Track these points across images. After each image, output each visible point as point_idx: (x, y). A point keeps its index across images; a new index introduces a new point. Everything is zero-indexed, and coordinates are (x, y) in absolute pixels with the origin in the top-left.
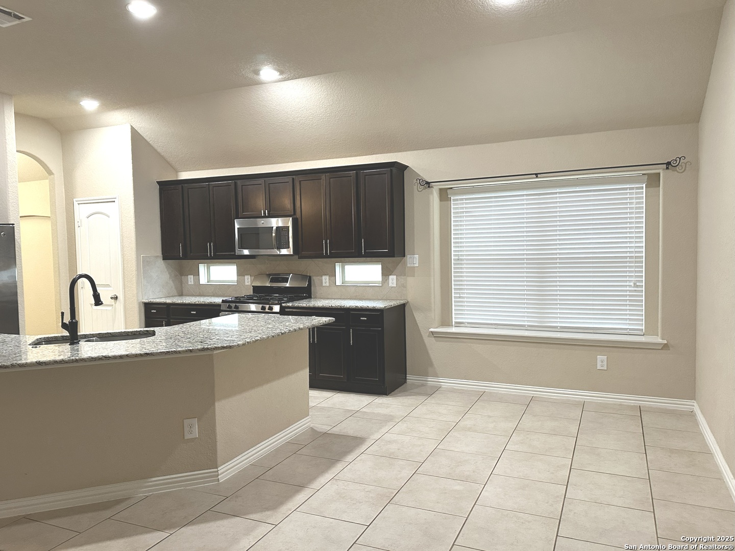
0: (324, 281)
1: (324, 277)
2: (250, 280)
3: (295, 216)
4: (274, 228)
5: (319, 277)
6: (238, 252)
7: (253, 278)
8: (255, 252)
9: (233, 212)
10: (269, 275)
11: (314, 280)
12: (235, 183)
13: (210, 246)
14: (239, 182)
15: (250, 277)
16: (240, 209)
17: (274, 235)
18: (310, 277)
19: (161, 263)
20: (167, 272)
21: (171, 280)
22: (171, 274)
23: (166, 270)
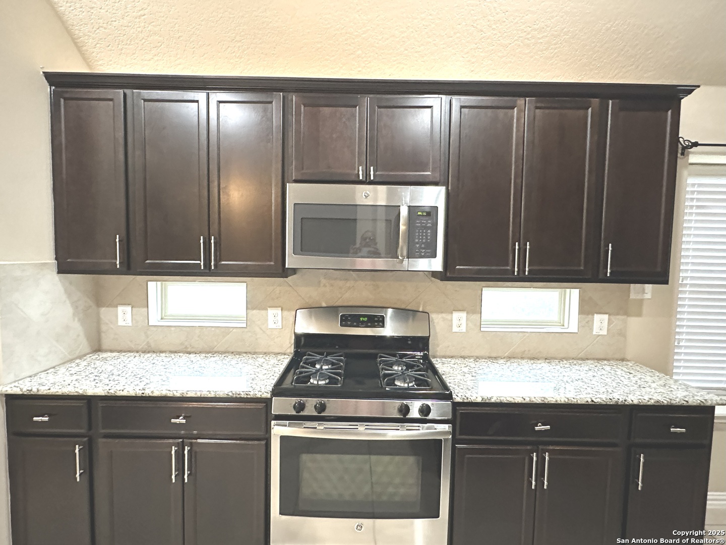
1: (456, 315)
2: (280, 318)
4: (404, 210)
5: (445, 315)
6: (292, 260)
9: (276, 168)
11: (432, 321)
13: (207, 244)
15: (279, 312)
16: (295, 161)
18: (428, 315)
19: (53, 282)
20: (68, 302)
21: (76, 319)
22: (77, 307)
23: (64, 297)
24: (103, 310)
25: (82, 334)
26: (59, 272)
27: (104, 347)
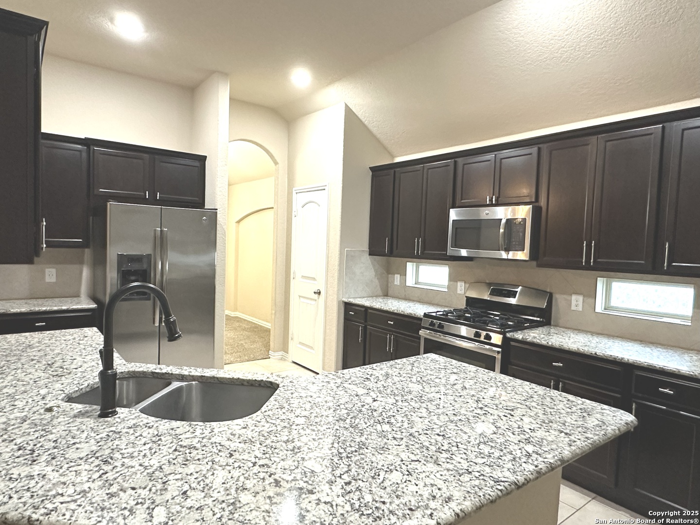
0: (574, 303)
1: (574, 297)
2: (463, 288)
3: (537, 204)
4: (504, 221)
5: (565, 296)
6: (451, 251)
7: (467, 285)
8: (474, 253)
9: (449, 200)
10: (489, 285)
11: (556, 300)
12: (455, 162)
13: (418, 242)
14: (460, 161)
15: (463, 284)
16: (458, 196)
17: (502, 230)
18: (551, 295)
19: (366, 259)
20: (373, 269)
21: (376, 278)
22: (377, 272)
23: (371, 267)
24: (390, 275)
25: (379, 286)
26: (370, 255)
27: (389, 295)
